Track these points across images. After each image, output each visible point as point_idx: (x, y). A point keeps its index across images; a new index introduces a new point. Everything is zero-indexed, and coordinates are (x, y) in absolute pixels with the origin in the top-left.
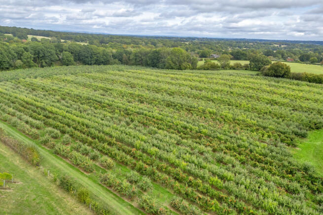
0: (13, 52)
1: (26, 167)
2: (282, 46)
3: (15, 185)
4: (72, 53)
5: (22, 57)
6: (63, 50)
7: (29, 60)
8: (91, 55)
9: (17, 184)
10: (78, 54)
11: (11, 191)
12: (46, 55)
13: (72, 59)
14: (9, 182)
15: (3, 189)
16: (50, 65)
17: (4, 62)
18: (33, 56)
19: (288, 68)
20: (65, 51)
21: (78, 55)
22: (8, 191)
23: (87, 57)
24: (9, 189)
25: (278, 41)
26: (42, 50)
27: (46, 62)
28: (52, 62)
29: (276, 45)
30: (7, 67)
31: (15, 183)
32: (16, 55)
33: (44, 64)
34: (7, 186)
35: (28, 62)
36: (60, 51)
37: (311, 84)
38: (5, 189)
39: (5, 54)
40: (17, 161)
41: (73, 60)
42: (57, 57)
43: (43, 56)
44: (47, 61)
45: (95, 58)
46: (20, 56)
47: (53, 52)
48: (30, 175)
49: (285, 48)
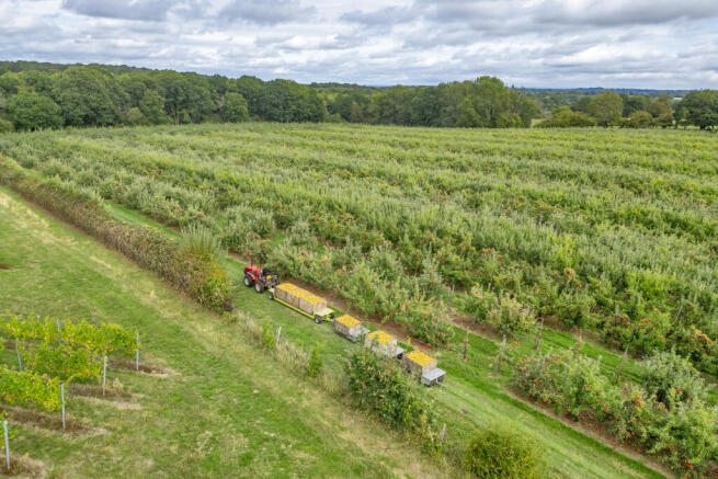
0: (122, 90)
1: (184, 314)
3: (147, 382)
4: (245, 96)
5: (141, 102)
6: (225, 89)
7: (155, 108)
8: (286, 100)
9: (154, 374)
10: (258, 98)
11: (131, 406)
12: (191, 98)
13: (245, 108)
14: (121, 365)
15: (100, 394)
16: (199, 120)
17: (105, 109)
18: (163, 99)
20: (230, 91)
21: (257, 101)
22: (121, 406)
23: (276, 106)
24: (126, 397)
26: (182, 87)
27: (190, 114)
28: (203, 116)
30: (111, 121)
31: (148, 370)
32: (128, 96)
33: (187, 117)
34: (118, 384)
35: (154, 112)
36: (218, 92)
38: (109, 395)
39: (106, 92)
40: (149, 292)
41: (246, 110)
42: (213, 103)
43: (184, 101)
44: (192, 111)
45: (294, 107)
46: (137, 98)
47: (206, 92)
48: (205, 343)
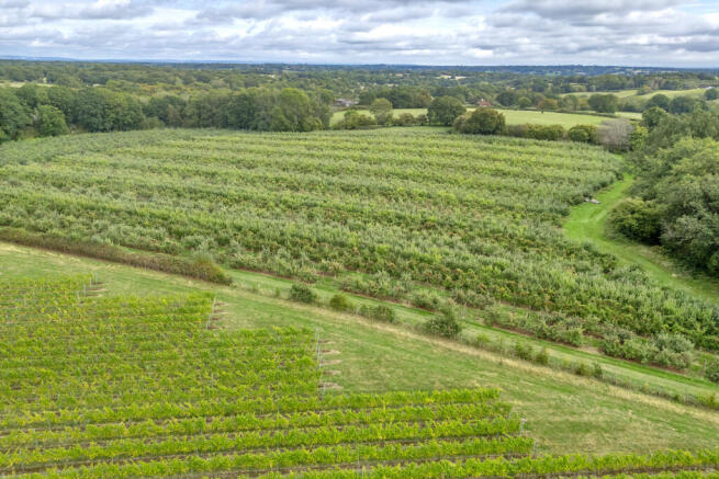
2: (457, 78)
4: (59, 107)
6: (36, 102)
8: (103, 109)
10: (73, 108)
12: (5, 115)
13: (62, 120)
16: (15, 136)
19: (501, 117)
20: (43, 104)
21: (73, 112)
25: (446, 68)
27: (6, 132)
28: (19, 131)
29: (446, 77)
36: (30, 105)
37: (541, 142)
41: (64, 122)
42: (27, 118)
44: (8, 127)
47: (18, 107)
49: (462, 82)
